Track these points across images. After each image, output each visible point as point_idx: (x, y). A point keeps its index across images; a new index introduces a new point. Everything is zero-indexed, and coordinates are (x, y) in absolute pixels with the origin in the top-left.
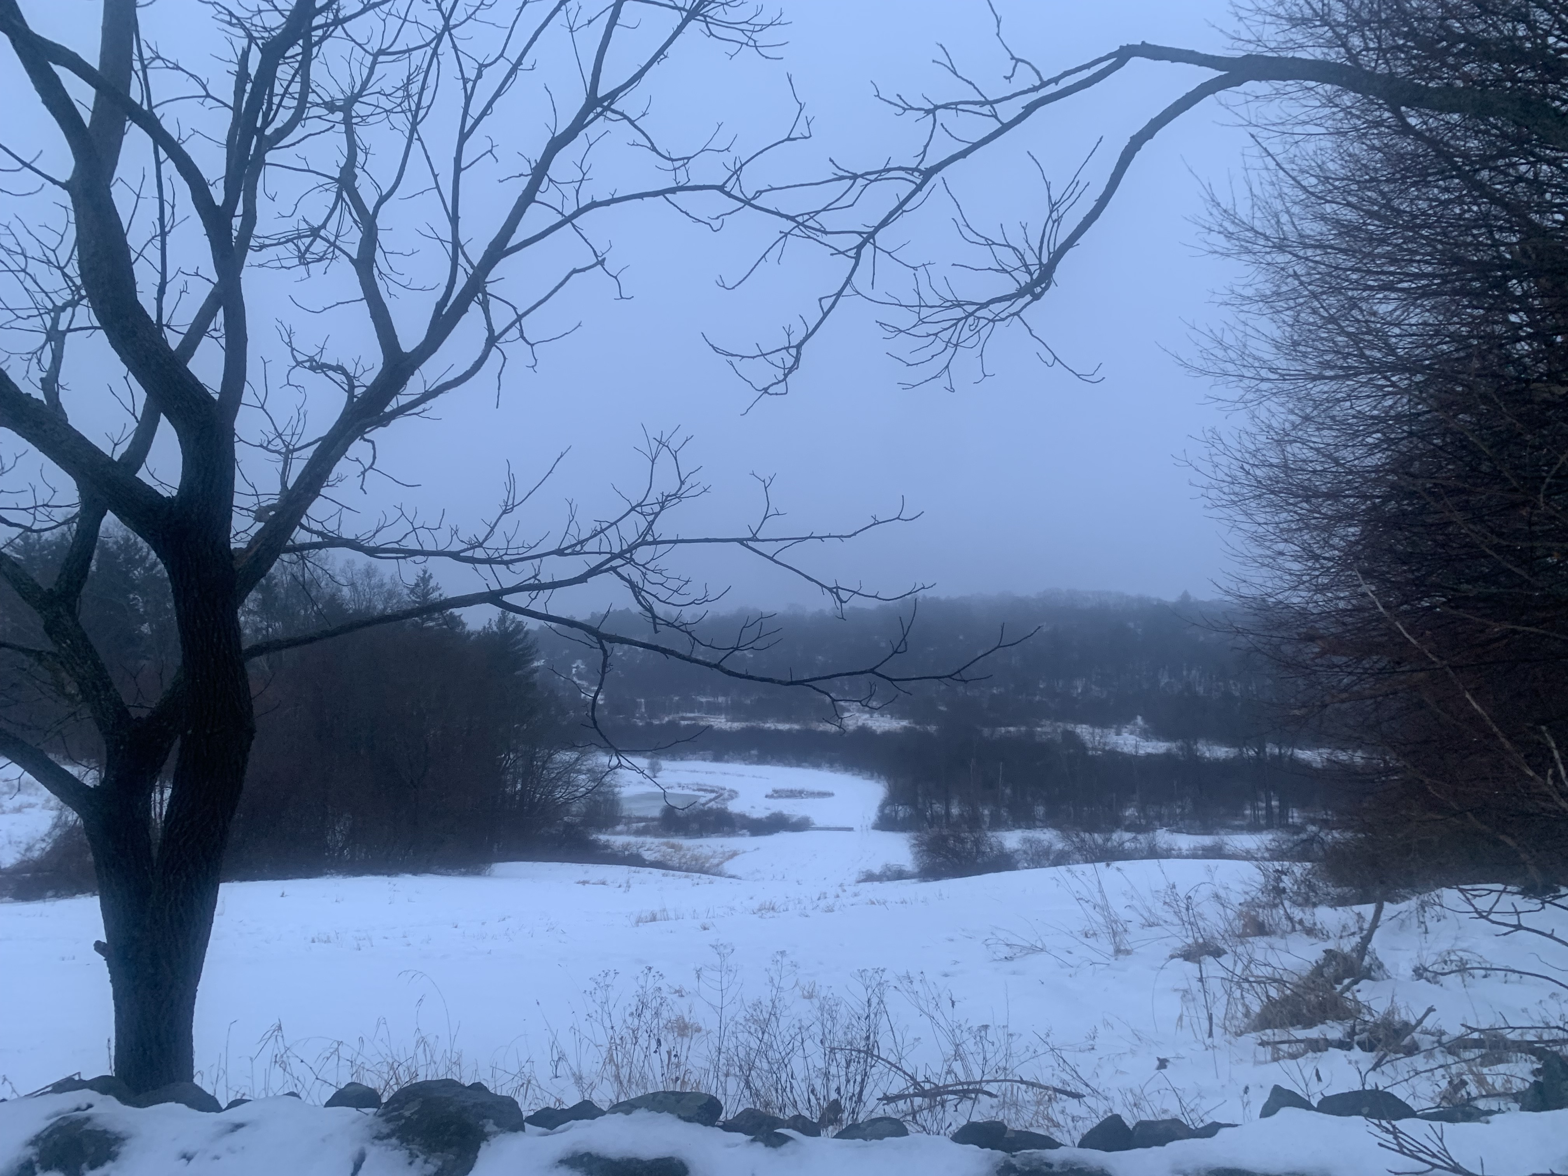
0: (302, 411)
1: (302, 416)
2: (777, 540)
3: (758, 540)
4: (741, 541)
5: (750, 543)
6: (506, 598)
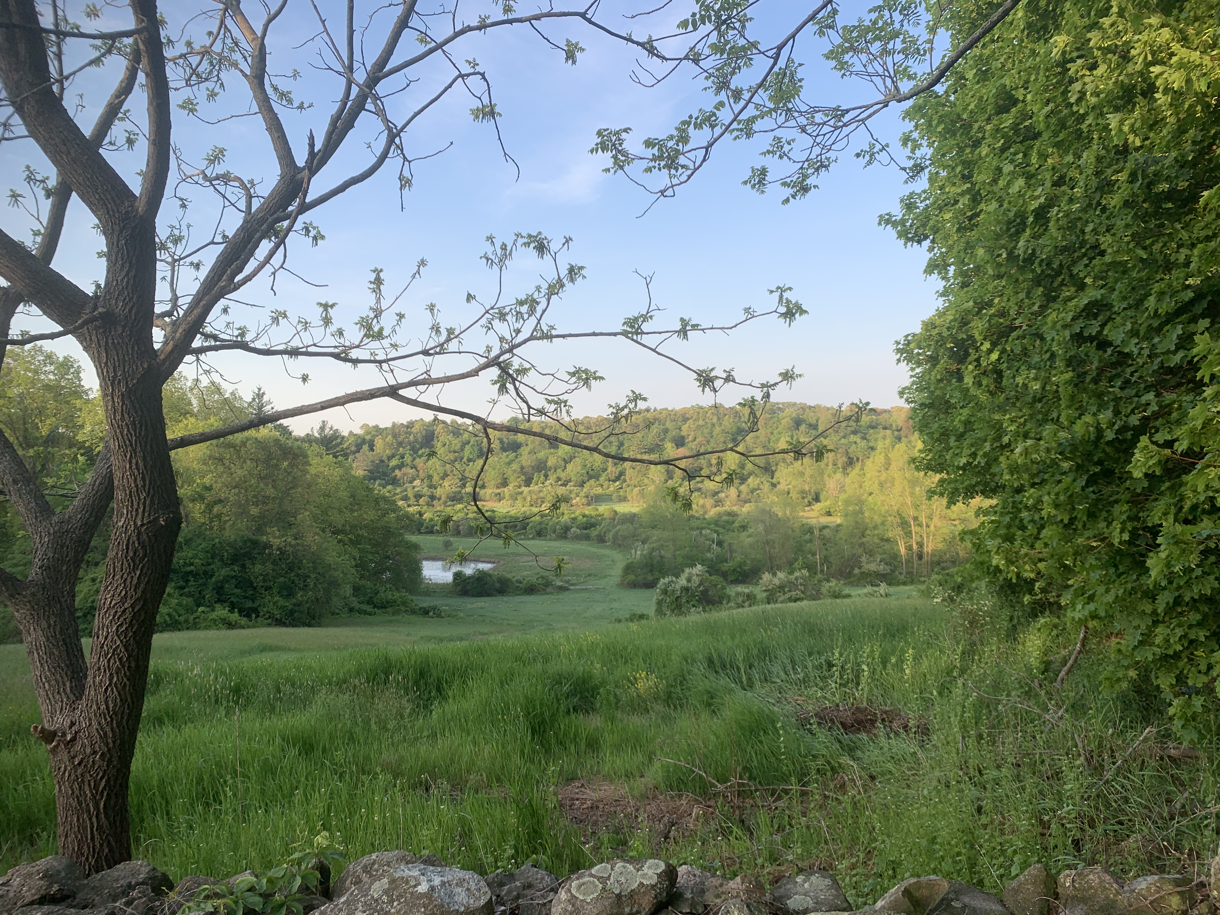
2: (659, 333)
4: (625, 334)
5: (636, 337)
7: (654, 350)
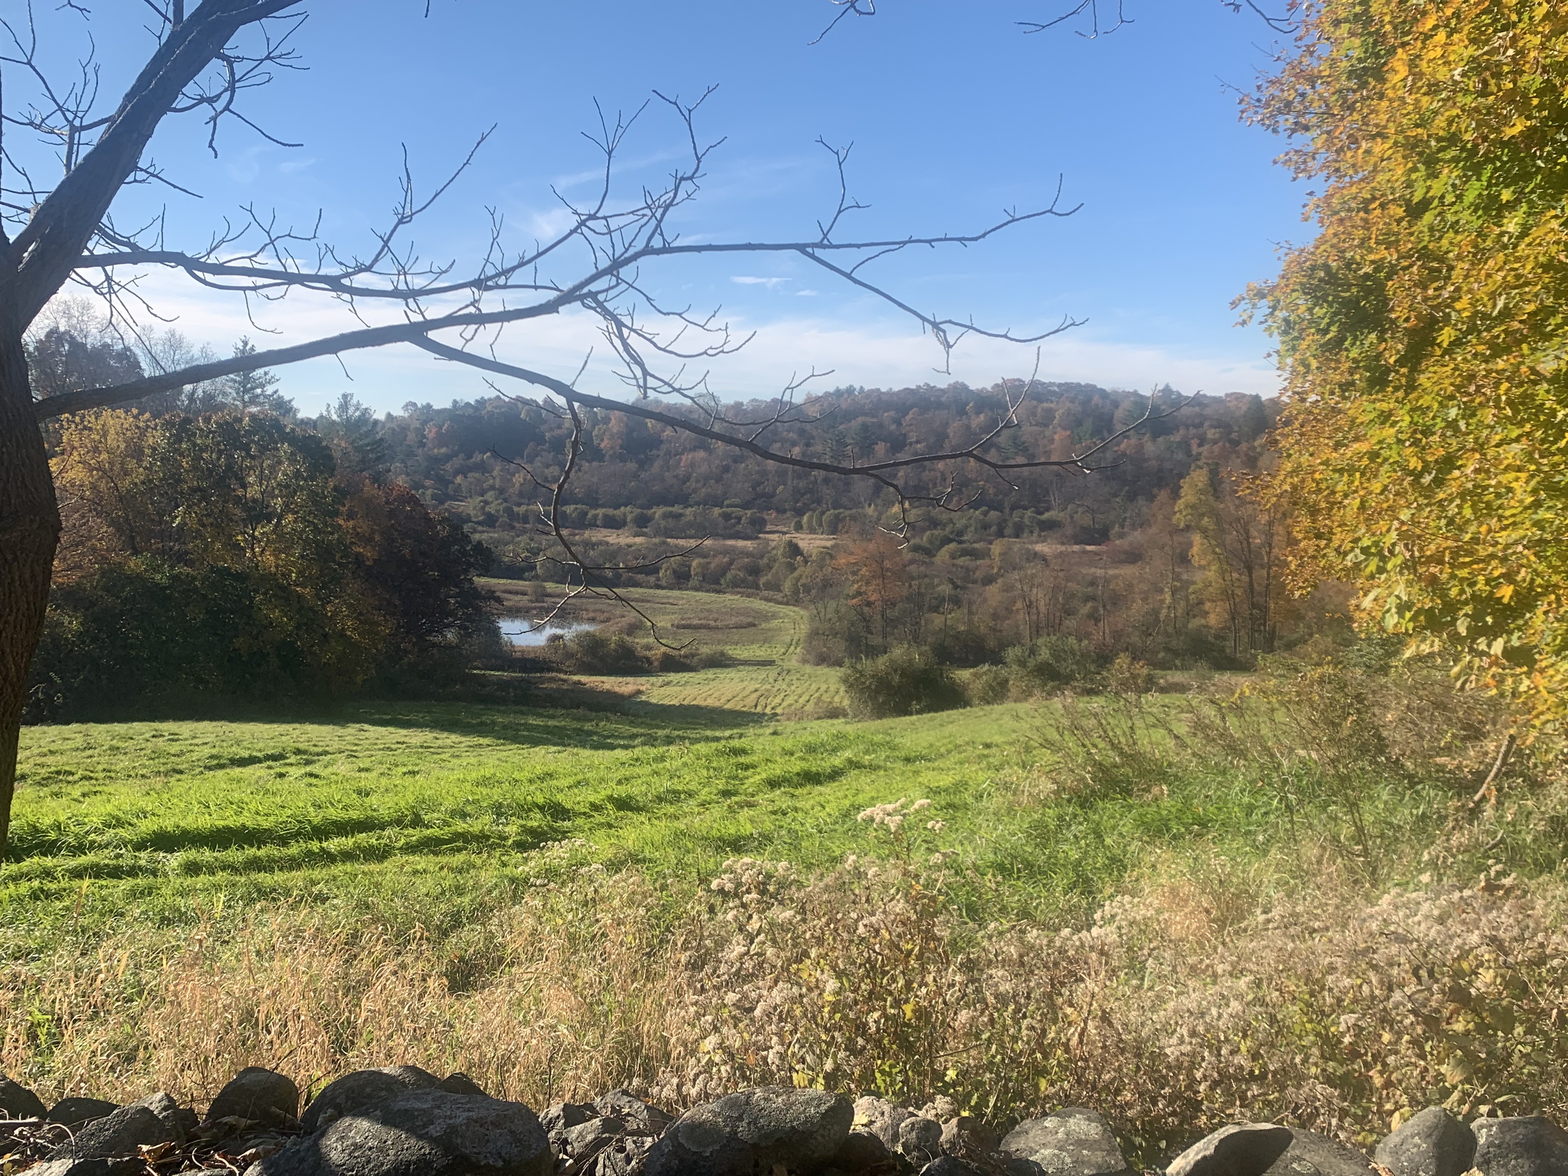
0: (90, 70)
1: (91, 75)
2: (859, 246)
3: (832, 246)
4: (801, 248)
5: (818, 252)
6: (433, 335)
7: (848, 276)
